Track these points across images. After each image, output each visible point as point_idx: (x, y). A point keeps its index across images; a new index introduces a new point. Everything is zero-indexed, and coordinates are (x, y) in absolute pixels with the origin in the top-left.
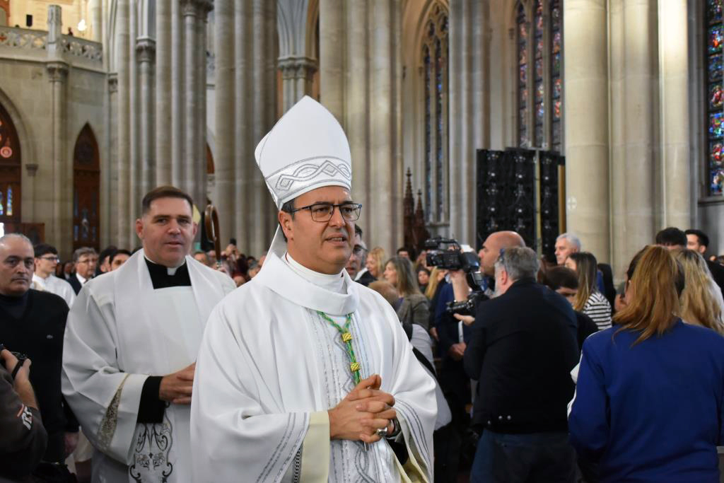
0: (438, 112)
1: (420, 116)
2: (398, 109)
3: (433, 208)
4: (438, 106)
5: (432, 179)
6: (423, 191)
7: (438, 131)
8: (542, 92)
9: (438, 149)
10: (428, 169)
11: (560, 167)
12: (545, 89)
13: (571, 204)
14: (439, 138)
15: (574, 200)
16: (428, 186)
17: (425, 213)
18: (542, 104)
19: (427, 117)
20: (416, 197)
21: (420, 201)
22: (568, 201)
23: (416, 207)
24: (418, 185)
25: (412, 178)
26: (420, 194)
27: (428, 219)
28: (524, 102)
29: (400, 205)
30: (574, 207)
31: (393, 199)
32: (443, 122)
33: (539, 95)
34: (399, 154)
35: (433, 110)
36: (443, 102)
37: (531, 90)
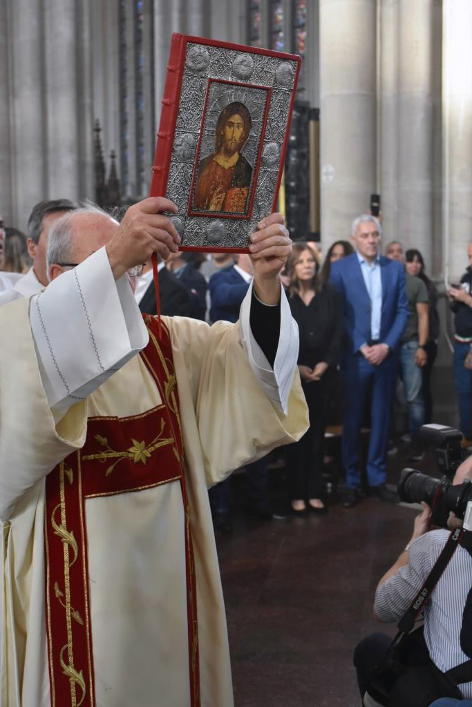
0: (138, 42)
1: (113, 46)
2: (86, 35)
3: (132, 177)
4: (138, 32)
5: (130, 137)
6: (118, 153)
7: (138, 68)
8: (280, 17)
9: (138, 94)
10: (123, 123)
11: (312, 123)
12: (284, 14)
13: (327, 174)
14: (138, 79)
15: (331, 169)
16: (124, 146)
17: (121, 183)
18: (281, 34)
19: (122, 48)
20: (108, 162)
21: (113, 166)
22: (323, 170)
23: (107, 176)
24: (111, 144)
25: (102, 134)
26: (113, 157)
27: (124, 192)
28: (256, 30)
29: (90, 172)
30: (331, 178)
31: (81, 165)
32: (144, 55)
33: (277, 22)
34: (87, 101)
35: (129, 38)
36: (144, 27)
37: (265, 15)
